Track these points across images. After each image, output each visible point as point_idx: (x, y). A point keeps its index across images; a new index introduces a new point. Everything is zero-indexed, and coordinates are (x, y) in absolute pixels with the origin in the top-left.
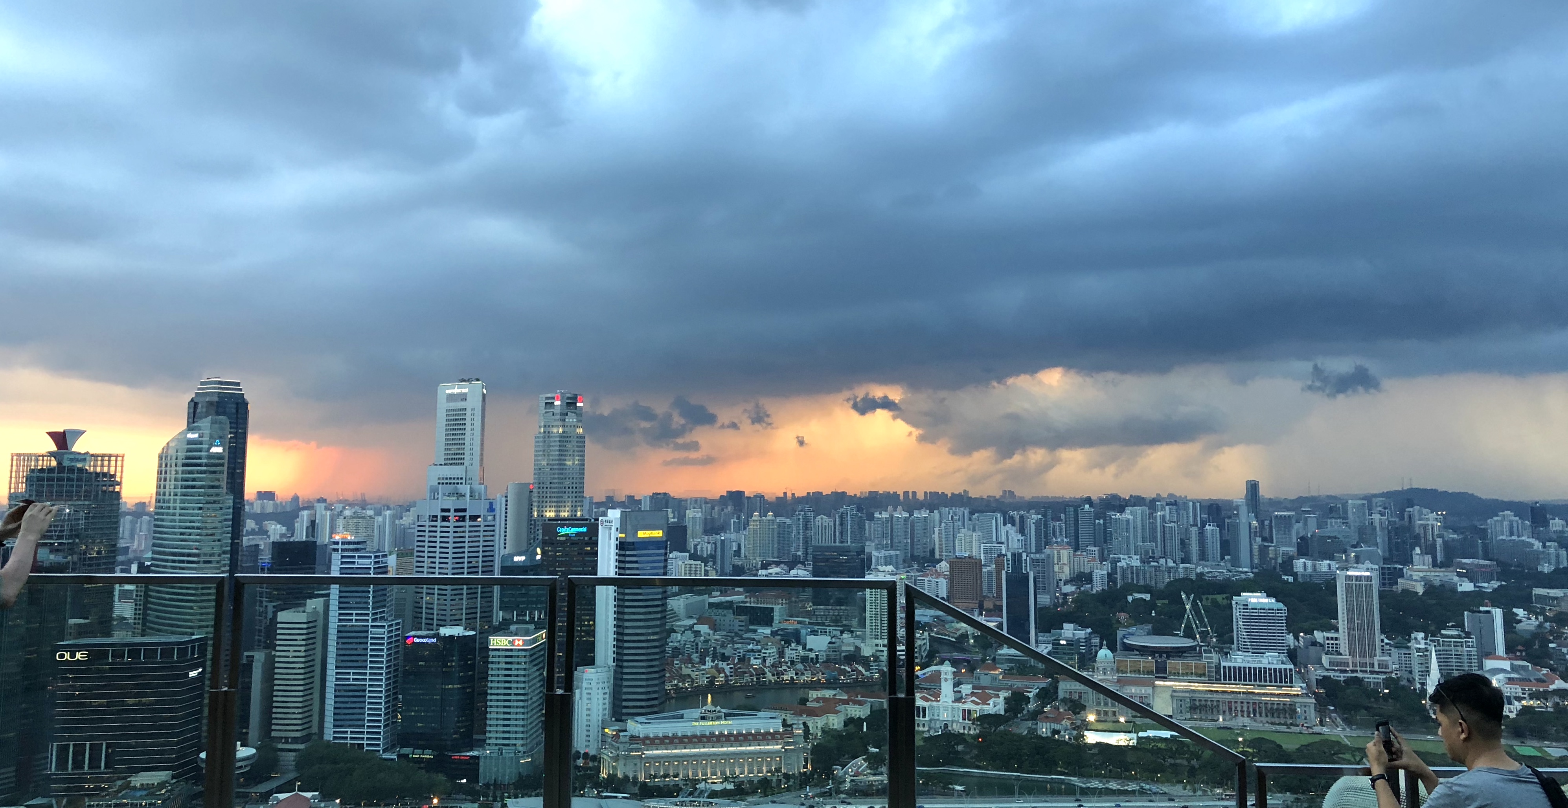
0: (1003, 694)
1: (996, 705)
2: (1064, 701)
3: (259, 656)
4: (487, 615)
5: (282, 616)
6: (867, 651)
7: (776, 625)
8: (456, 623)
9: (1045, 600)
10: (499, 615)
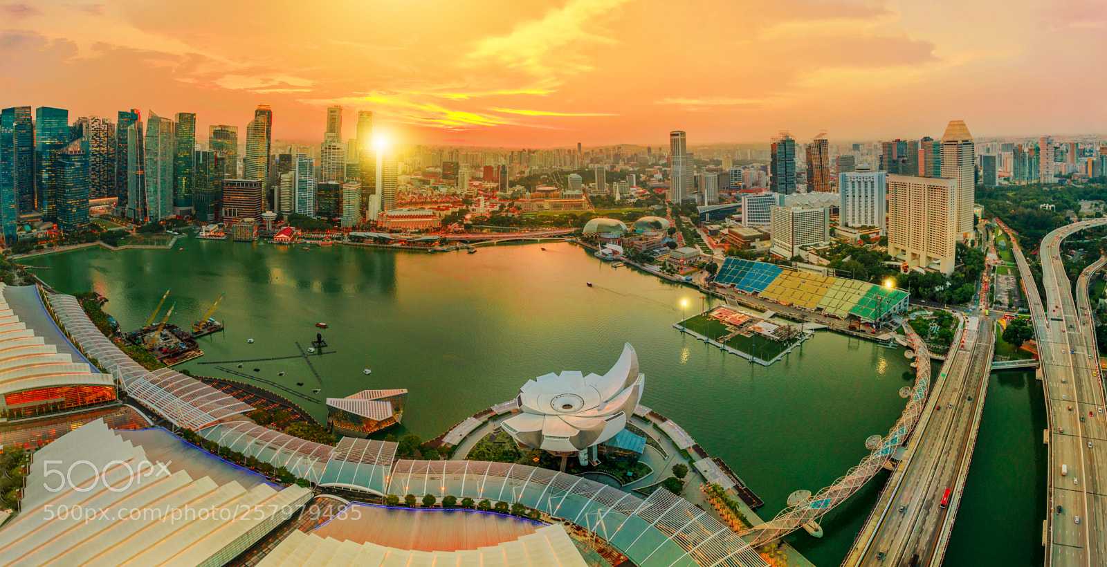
0: (498, 205)
1: (497, 208)
2: (516, 207)
3: (276, 188)
4: (342, 179)
5: (282, 176)
6: (458, 193)
7: (431, 185)
8: (333, 180)
9: (511, 178)
10: (346, 179)
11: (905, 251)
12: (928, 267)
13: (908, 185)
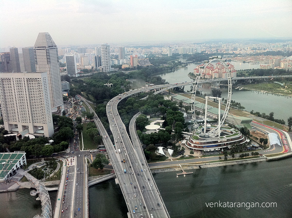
11: (17, 125)
12: (36, 133)
13: (12, 79)
